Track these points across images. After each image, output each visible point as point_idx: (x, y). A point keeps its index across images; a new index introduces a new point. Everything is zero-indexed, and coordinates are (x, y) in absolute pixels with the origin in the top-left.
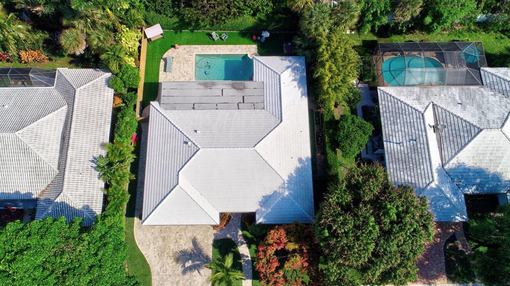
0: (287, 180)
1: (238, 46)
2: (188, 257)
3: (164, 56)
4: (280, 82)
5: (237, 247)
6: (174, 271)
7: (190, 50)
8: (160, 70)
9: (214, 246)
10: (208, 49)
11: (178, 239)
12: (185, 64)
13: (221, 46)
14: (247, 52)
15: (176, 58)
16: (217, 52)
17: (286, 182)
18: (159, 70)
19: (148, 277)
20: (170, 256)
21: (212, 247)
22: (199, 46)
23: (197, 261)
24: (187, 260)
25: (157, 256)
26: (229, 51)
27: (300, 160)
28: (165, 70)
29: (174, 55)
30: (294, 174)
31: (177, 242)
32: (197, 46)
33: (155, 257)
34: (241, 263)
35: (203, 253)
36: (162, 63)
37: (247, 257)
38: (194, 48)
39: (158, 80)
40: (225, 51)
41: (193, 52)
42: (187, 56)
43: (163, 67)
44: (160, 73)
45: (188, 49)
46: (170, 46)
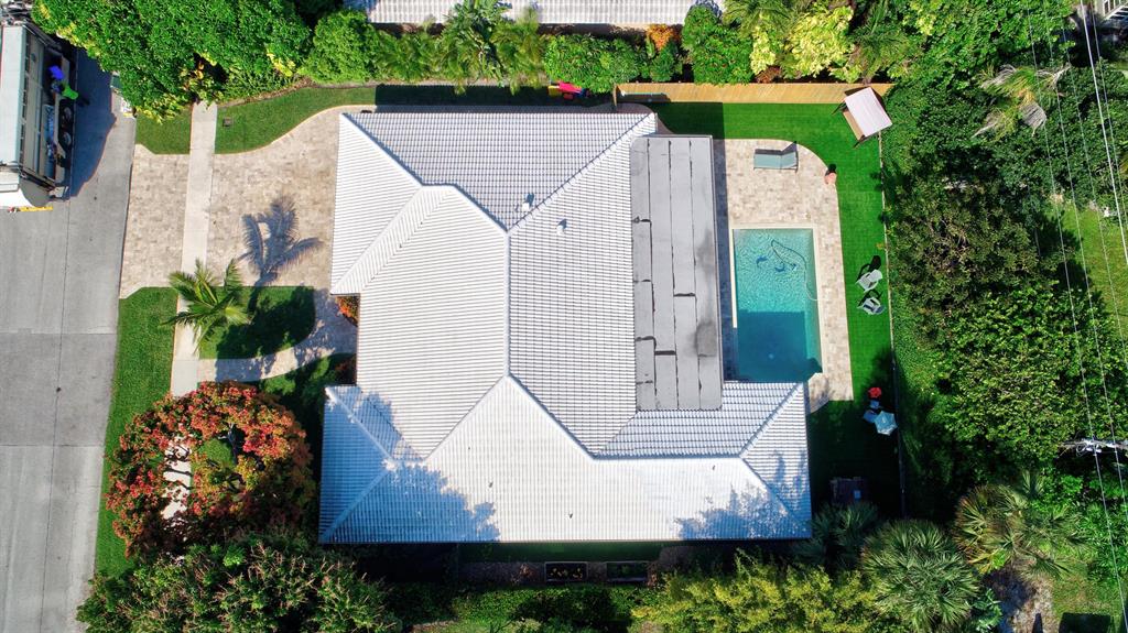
0: (426, 467)
1: (846, 344)
2: (279, 231)
3: (802, 150)
4: (718, 455)
5: (293, 345)
6: (251, 201)
7: (824, 215)
8: (761, 140)
9: (300, 288)
10: (830, 261)
11: (320, 206)
12: (779, 204)
13: (842, 297)
14: (829, 370)
15: (799, 179)
16: (824, 287)
17: (422, 465)
18: (761, 137)
19: (242, 145)
20: (283, 190)
21: (298, 285)
22: (839, 239)
23: (269, 251)
24: (273, 229)
25: (286, 161)
26: (830, 319)
27: (486, 509)
28: (759, 152)
29: (805, 173)
30: (445, 488)
31: (315, 203)
32: (838, 232)
33: (285, 158)
34: (253, 355)
35: (285, 264)
36: (781, 145)
37: (268, 371)
38: (832, 225)
39: (732, 137)
40: (828, 309)
41: (819, 222)
42: (806, 206)
43: (769, 148)
44: (753, 142)
45: (826, 208)
46: (835, 161)
